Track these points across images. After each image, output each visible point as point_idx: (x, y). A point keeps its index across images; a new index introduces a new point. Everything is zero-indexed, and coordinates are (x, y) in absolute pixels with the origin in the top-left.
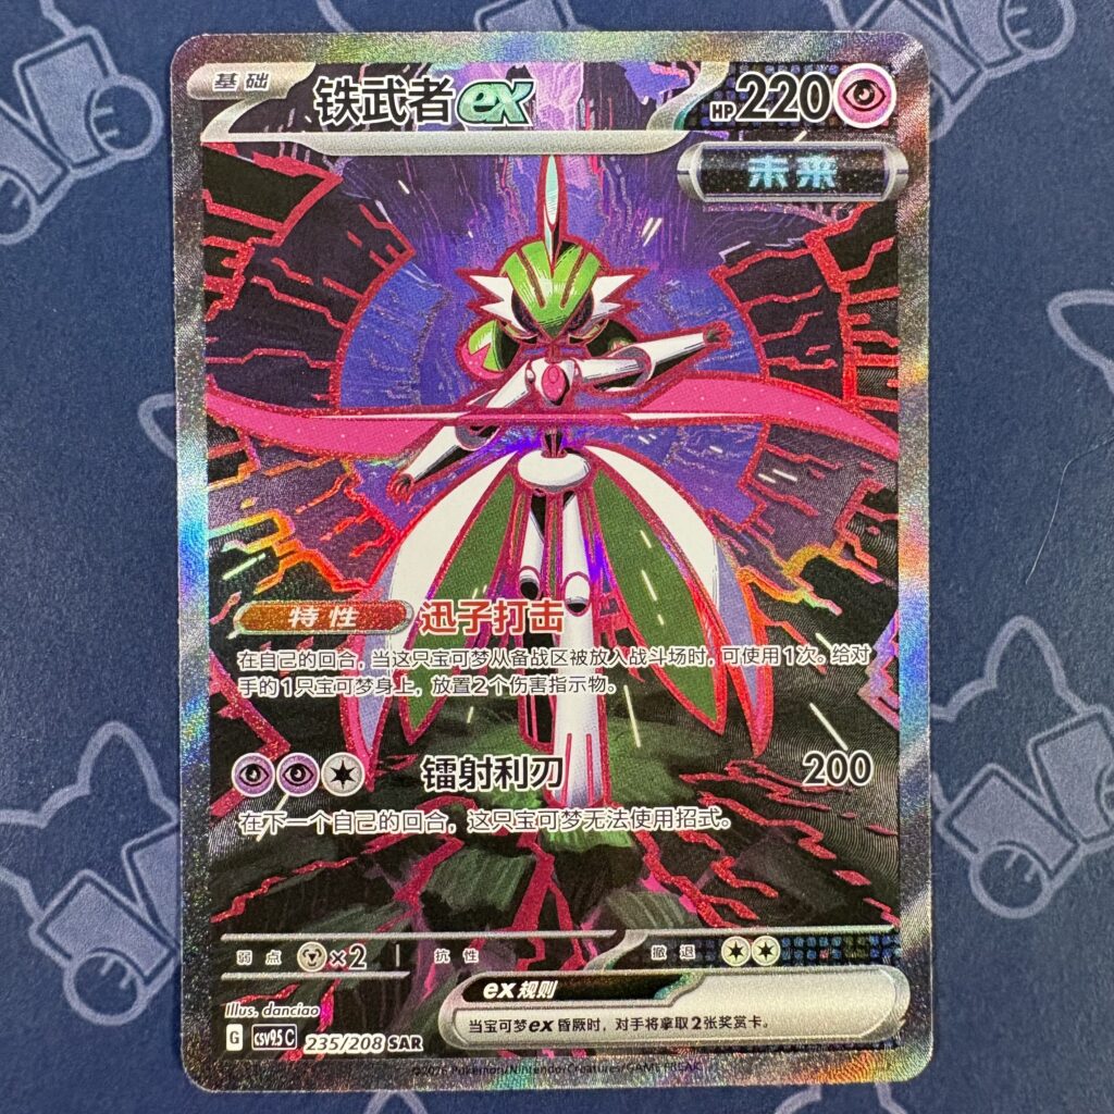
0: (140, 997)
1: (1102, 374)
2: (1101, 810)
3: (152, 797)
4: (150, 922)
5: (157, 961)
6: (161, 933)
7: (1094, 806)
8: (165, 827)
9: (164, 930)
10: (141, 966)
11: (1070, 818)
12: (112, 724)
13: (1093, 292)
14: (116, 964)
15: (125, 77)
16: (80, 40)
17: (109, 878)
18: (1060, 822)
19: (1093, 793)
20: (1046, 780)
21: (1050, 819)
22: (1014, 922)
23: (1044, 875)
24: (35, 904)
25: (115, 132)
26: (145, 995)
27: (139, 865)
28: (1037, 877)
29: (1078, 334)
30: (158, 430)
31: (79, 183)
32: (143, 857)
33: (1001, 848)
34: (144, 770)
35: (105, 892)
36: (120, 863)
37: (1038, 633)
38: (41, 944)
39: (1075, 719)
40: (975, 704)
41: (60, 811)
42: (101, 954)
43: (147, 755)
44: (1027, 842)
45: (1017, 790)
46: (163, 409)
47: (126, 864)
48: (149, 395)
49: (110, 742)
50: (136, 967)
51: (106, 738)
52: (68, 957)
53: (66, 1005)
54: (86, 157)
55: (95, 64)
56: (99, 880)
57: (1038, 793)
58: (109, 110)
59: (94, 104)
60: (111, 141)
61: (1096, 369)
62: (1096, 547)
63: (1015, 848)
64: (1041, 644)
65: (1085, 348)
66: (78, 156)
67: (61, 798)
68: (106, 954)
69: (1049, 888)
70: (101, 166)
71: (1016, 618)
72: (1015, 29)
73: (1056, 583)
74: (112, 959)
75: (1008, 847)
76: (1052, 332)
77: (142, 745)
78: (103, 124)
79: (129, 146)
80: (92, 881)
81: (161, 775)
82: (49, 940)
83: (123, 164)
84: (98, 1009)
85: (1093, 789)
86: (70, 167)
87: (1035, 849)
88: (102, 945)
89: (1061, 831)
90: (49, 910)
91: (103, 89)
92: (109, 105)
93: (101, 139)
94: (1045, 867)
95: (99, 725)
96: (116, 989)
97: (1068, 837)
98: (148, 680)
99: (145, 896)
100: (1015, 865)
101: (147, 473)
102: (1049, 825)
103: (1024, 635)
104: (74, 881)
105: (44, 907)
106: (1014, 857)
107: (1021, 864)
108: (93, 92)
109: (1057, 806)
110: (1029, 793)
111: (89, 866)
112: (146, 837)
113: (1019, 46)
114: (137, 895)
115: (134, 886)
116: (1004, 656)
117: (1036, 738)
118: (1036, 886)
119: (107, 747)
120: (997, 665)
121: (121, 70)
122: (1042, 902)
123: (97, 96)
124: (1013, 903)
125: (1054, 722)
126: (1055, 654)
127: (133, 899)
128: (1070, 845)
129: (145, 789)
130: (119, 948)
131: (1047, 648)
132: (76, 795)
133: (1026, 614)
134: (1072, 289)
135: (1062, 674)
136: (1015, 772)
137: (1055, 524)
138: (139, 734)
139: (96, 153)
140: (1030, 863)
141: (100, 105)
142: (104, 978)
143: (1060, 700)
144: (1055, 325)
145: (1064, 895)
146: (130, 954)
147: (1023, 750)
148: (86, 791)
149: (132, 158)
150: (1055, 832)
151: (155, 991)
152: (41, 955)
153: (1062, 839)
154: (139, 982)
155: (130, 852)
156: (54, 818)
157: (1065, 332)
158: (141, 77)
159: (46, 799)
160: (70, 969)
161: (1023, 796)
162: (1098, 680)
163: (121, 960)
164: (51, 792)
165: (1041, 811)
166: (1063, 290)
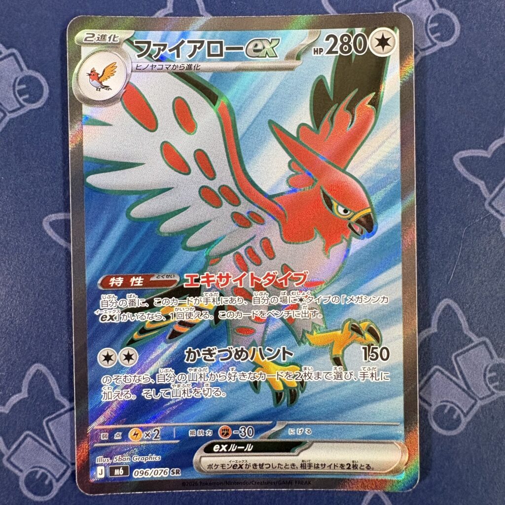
0: (54, 488)
1: (479, 187)
2: (487, 385)
3: (56, 397)
4: (58, 454)
5: (62, 471)
6: (63, 458)
7: (483, 383)
8: (62, 411)
9: (64, 457)
10: (55, 474)
11: (473, 389)
12: (36, 365)
13: (473, 151)
14: (43, 474)
15: (31, 71)
16: (9, 55)
17: (38, 435)
18: (468, 391)
19: (483, 377)
20: (461, 373)
21: (464, 390)
22: (450, 437)
23: (462, 416)
24: (5, 448)
25: (27, 96)
26: (57, 487)
27: (51, 428)
28: (459, 416)
29: (468, 170)
30: (52, 230)
31: (12, 121)
32: (52, 425)
33: (442, 404)
34: (52, 385)
35: (36, 440)
36: (43, 428)
37: (455, 306)
38: (9, 466)
39: (473, 344)
40: (427, 339)
41: (15, 405)
42: (36, 469)
43: (53, 378)
44: (454, 401)
45: (448, 377)
46: (54, 221)
47: (46, 428)
48: (47, 215)
49: (36, 372)
50: (52, 474)
51: (34, 371)
52: (21, 471)
53: (21, 492)
54: (15, 108)
55: (17, 65)
56: (33, 435)
57: (457, 378)
58: (24, 86)
59: (17, 84)
60: (25, 100)
61: (476, 185)
62: (479, 266)
63: (448, 404)
64: (456, 311)
65: (471, 176)
66: (11, 107)
67: (15, 399)
68: (38, 469)
69: (464, 421)
70: (21, 112)
71: (445, 300)
72: (433, 33)
73: (462, 283)
74: (41, 471)
75: (445, 403)
76: (456, 169)
77: (50, 374)
78: (21, 93)
79: (34, 102)
80: (30, 436)
81: (60, 387)
82: (11, 463)
83: (31, 110)
84: (35, 494)
85: (482, 375)
86: (7, 113)
87: (458, 404)
88: (36, 465)
89: (469, 395)
90: (12, 450)
91: (21, 77)
92: (24, 84)
93: (21, 99)
94: (462, 411)
95: (31, 365)
96: (43, 485)
97: (473, 398)
98: (52, 344)
99: (55, 442)
100: (449, 411)
101: (48, 250)
102: (463, 393)
103: (448, 307)
104: (22, 437)
105: (9, 448)
106: (448, 407)
107: (452, 410)
108: (17, 78)
109: (466, 384)
110: (454, 378)
111: (29, 429)
112: (54, 415)
113: (435, 41)
114: (51, 442)
115: (50, 438)
116: (440, 317)
117: (456, 353)
118: (459, 420)
119: (35, 375)
120: (437, 321)
121: (28, 68)
122: (462, 427)
123: (18, 80)
124: (448, 429)
125: (464, 345)
126: (463, 315)
127: (49, 443)
128: (473, 401)
129: (53, 394)
130: (44, 466)
131: (460, 313)
132: (21, 398)
133: (449, 298)
134: (464, 150)
135: (466, 324)
136: (447, 369)
137: (460, 256)
138: (49, 369)
139: (18, 106)
140: (455, 410)
141: (19, 84)
142: (38, 480)
143: (466, 336)
144: (457, 166)
145: (471, 424)
146: (49, 468)
147: (450, 359)
148: (26, 396)
149: (35, 108)
150: (466, 396)
151: (61, 485)
152: (9, 470)
153: (469, 399)
154: (54, 481)
155: (47, 422)
156: (13, 408)
157: (461, 169)
158: (37, 71)
159: (8, 400)
160: (22, 477)
161: (451, 380)
162: (483, 326)
163: (46, 472)
164: (10, 397)
165: (460, 387)
166: (459, 150)
